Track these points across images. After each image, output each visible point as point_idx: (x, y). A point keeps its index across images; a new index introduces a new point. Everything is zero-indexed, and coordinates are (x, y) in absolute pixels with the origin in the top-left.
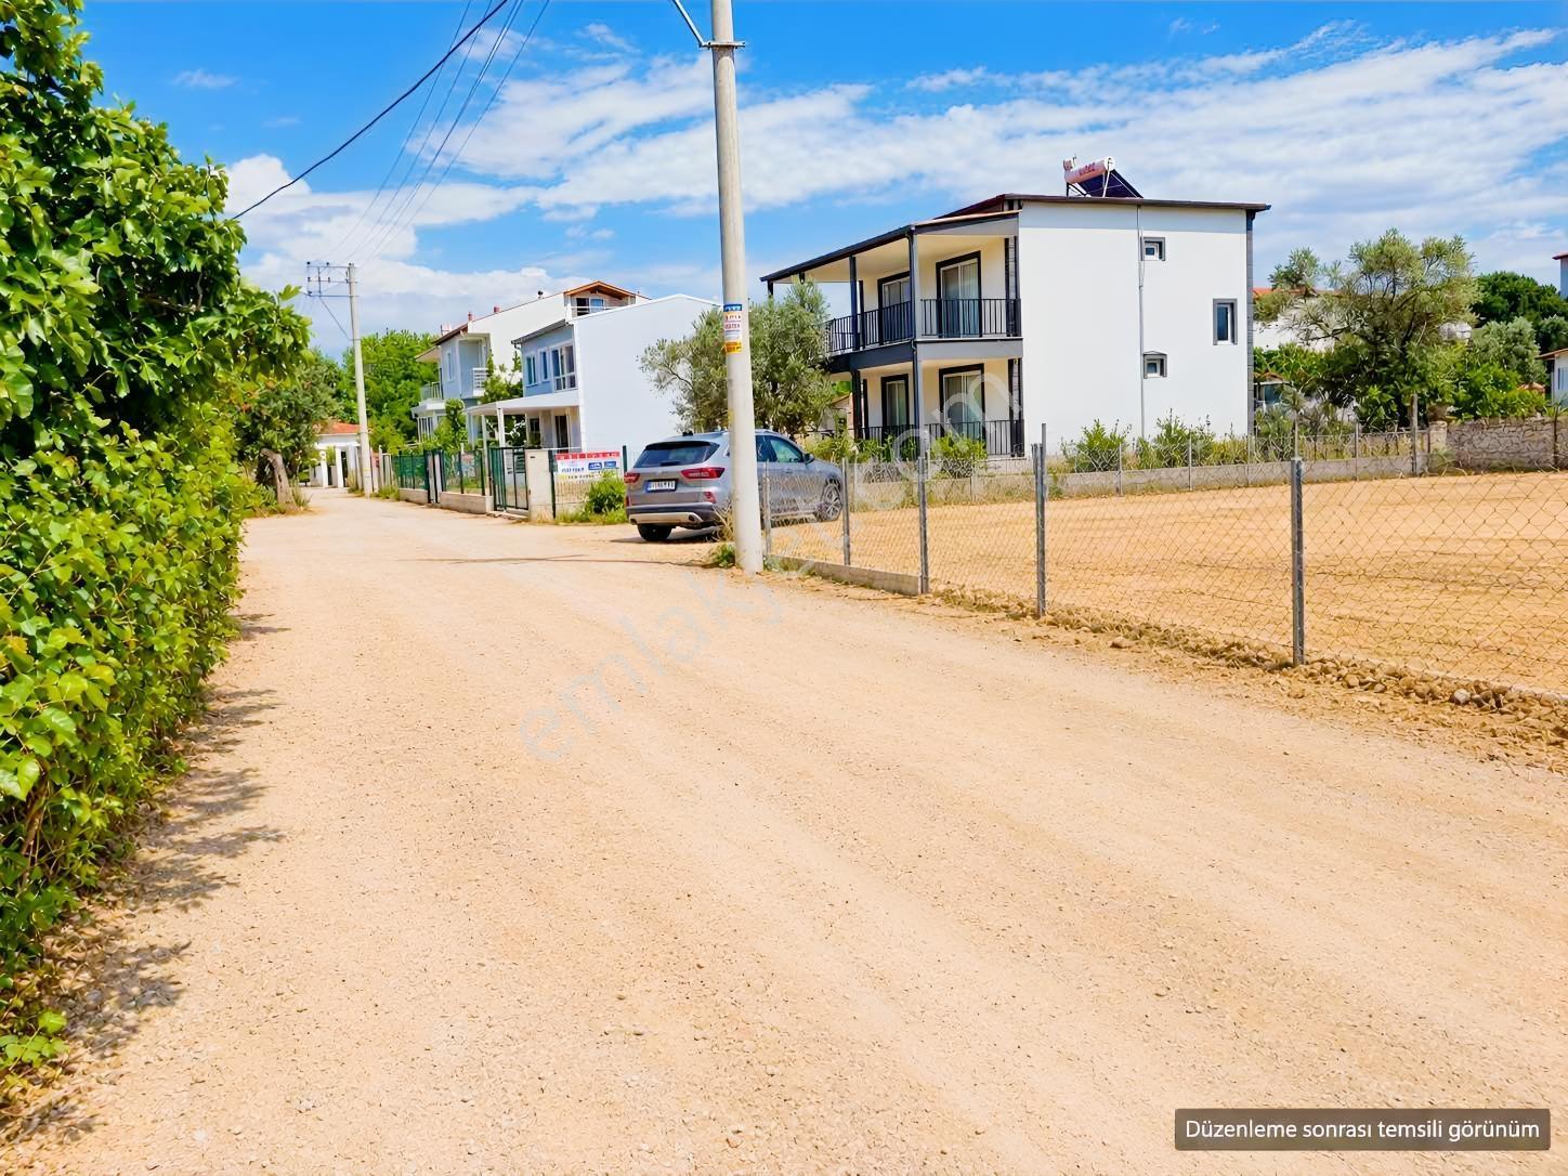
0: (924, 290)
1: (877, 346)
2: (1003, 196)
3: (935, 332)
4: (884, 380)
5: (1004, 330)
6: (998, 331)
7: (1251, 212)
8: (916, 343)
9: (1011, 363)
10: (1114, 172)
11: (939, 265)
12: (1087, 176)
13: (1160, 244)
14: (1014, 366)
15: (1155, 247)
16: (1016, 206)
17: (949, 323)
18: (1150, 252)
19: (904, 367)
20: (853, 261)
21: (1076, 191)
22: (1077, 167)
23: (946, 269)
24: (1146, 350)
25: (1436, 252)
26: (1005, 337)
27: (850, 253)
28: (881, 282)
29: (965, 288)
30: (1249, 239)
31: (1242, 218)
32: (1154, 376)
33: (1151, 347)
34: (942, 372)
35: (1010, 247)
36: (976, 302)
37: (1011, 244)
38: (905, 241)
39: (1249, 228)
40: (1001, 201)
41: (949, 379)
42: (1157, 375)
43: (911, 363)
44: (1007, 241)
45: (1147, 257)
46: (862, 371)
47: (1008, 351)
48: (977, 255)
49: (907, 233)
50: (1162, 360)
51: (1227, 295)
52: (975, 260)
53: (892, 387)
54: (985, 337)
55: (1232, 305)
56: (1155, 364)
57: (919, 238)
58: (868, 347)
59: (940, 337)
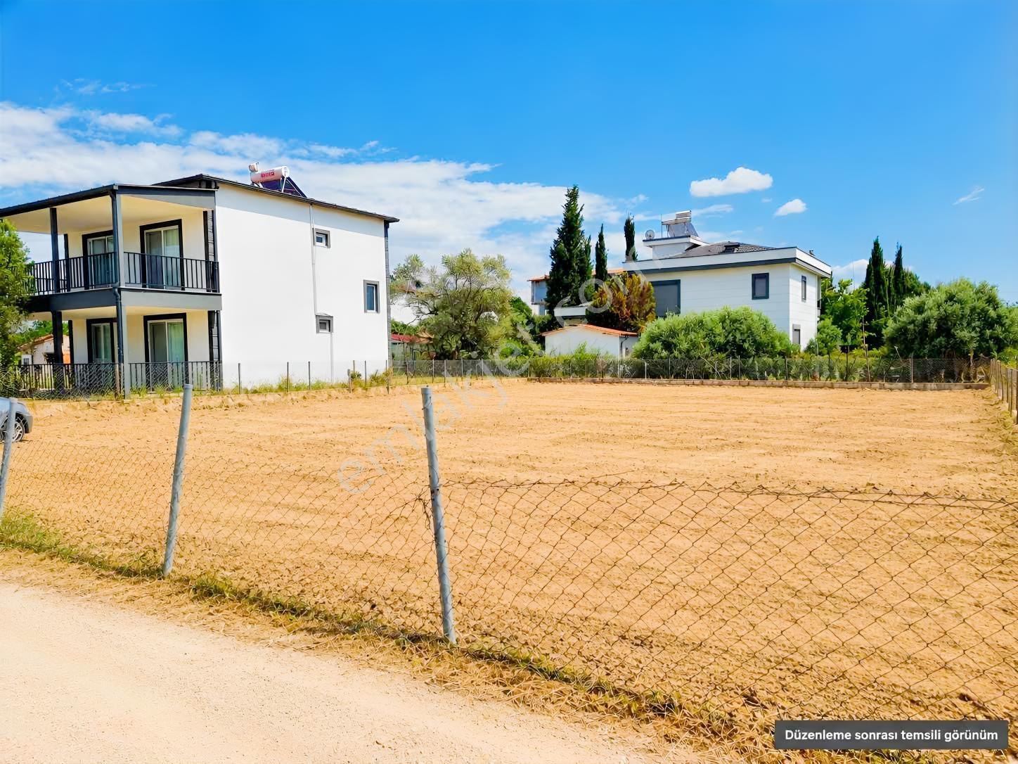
0: (128, 243)
1: (83, 289)
2: (201, 175)
3: (139, 281)
4: (90, 322)
5: (205, 286)
6: (200, 286)
7: (387, 222)
8: (120, 290)
9: (211, 314)
10: (289, 178)
11: (143, 228)
12: (269, 178)
13: (326, 236)
14: (213, 318)
15: (323, 237)
16: (213, 186)
17: (152, 275)
18: (319, 240)
19: (110, 311)
20: (54, 213)
22: (260, 171)
23: (150, 232)
24: (320, 312)
26: (205, 292)
27: (52, 204)
28: (85, 238)
29: (170, 250)
30: (386, 242)
31: (382, 225)
32: (325, 334)
33: (323, 311)
34: (147, 318)
35: (208, 220)
36: (179, 260)
37: (210, 215)
38: (108, 198)
39: (386, 235)
40: (199, 180)
41: (154, 326)
42: (327, 331)
43: (115, 307)
44: (205, 213)
45: (318, 244)
46: (63, 312)
47: (209, 303)
48: (179, 222)
49: (111, 191)
50: (329, 321)
51: (373, 279)
52: (177, 227)
53: (97, 329)
54: (187, 290)
55: (376, 286)
56: (325, 323)
57: (123, 199)
58: (72, 291)
59: (144, 286)
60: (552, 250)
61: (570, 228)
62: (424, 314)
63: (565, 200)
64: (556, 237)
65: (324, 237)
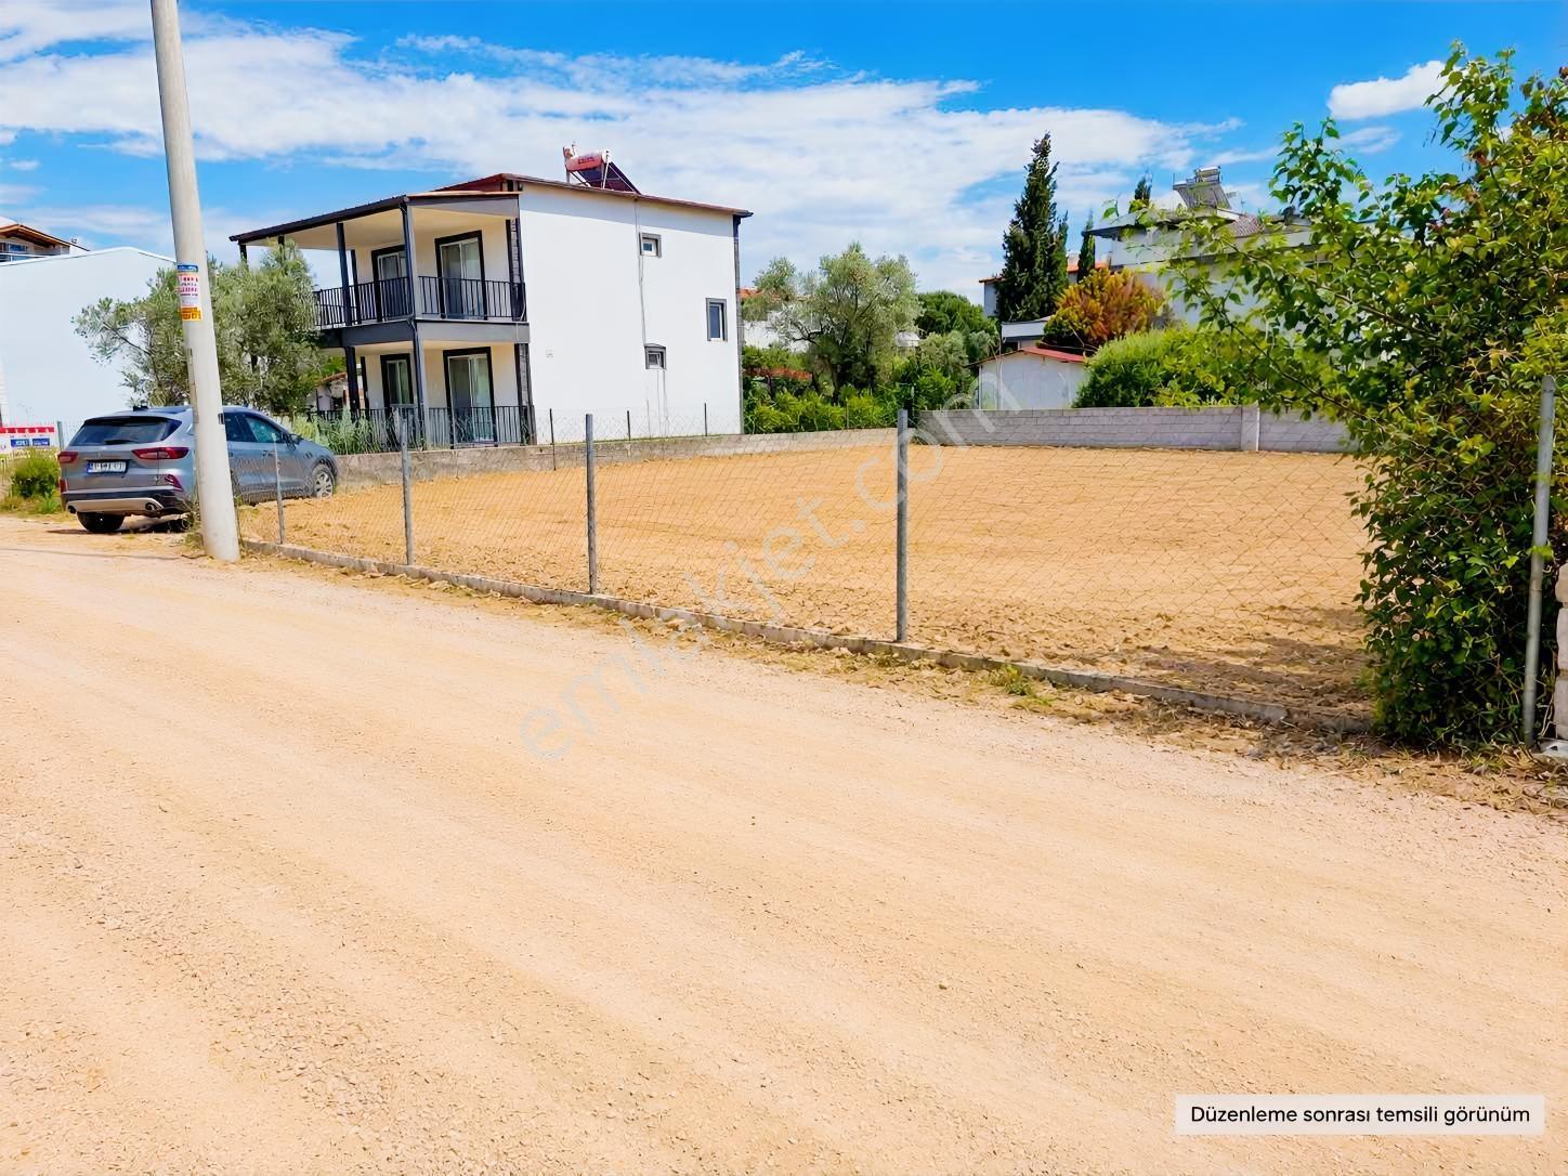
0: (422, 265)
1: (374, 322)
2: (500, 175)
3: (435, 311)
4: (384, 358)
5: (509, 314)
6: (503, 314)
7: (737, 217)
8: (416, 321)
9: (518, 347)
10: (611, 164)
11: (438, 242)
12: (590, 165)
13: (657, 241)
14: (521, 351)
15: (650, 243)
16: (515, 187)
17: (451, 305)
18: (648, 248)
19: (405, 346)
20: (341, 229)
21: (576, 180)
22: (577, 154)
23: (446, 245)
24: (649, 341)
25: (887, 270)
26: (510, 320)
27: (338, 218)
28: (375, 254)
29: (470, 269)
30: (736, 242)
31: (730, 222)
32: (655, 368)
33: (652, 340)
34: (447, 353)
35: (512, 228)
36: (480, 283)
38: (398, 212)
39: (736, 234)
40: (498, 181)
41: (455, 361)
42: (659, 366)
43: (412, 341)
44: (508, 222)
45: (646, 252)
46: (356, 347)
47: (514, 335)
48: (478, 234)
49: (401, 204)
50: (662, 353)
51: (717, 295)
52: (476, 240)
53: (393, 366)
54: (490, 320)
55: (722, 305)
56: (656, 356)
57: (413, 210)
58: (364, 323)
59: (443, 317)
60: (1005, 236)
61: (1035, 202)
62: (795, 340)
63: (1030, 157)
64: (1013, 215)
65: (653, 243)
